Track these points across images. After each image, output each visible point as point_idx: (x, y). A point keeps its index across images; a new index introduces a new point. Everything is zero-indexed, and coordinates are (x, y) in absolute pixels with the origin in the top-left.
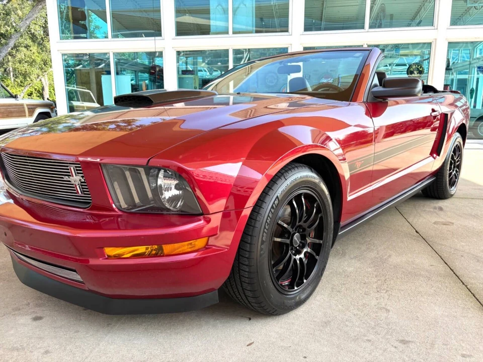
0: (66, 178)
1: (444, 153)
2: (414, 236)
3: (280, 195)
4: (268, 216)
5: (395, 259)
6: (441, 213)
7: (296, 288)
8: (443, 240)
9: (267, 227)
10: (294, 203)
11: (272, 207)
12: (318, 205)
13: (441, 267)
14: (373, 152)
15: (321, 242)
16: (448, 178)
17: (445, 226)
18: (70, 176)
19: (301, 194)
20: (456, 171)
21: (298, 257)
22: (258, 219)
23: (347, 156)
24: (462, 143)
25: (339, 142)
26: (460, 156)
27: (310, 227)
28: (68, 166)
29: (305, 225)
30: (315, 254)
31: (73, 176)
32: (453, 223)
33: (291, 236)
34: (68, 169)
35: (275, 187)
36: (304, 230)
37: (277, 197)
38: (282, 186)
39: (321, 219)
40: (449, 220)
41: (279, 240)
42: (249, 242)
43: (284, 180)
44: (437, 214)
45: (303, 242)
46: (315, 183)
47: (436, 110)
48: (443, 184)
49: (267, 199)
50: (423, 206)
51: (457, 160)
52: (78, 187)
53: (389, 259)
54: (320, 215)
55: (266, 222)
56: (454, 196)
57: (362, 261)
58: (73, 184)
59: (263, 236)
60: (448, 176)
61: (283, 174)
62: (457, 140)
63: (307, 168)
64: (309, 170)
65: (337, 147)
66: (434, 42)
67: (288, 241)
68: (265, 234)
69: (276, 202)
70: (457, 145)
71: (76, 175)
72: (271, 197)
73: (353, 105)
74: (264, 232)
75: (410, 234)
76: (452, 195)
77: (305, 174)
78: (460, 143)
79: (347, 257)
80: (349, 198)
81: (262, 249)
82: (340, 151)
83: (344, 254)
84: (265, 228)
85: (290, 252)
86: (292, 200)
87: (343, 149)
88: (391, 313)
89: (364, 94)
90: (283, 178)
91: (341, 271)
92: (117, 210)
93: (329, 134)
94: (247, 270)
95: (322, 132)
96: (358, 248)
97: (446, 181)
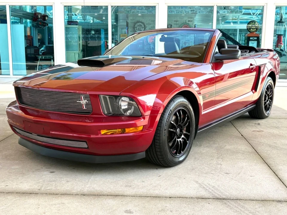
0: (78, 101)
1: (260, 89)
2: (240, 137)
3: (172, 109)
4: (167, 118)
5: (228, 147)
6: (258, 126)
7: (178, 155)
8: (255, 139)
9: (167, 123)
10: (177, 113)
11: (169, 114)
12: (188, 115)
13: (251, 149)
14: (215, 89)
15: (189, 134)
16: (263, 105)
17: (258, 132)
18: (81, 100)
19: (180, 109)
20: (270, 101)
21: (179, 140)
22: (163, 119)
23: (202, 92)
24: (273, 83)
25: (197, 84)
26: (272, 92)
27: (184, 126)
28: (80, 96)
29: (182, 125)
30: (186, 139)
31: (82, 100)
32: (263, 131)
33: (176, 129)
34: (80, 97)
35: (170, 105)
36: (182, 127)
37: (171, 110)
38: (173, 105)
39: (189, 122)
40: (262, 129)
41: (171, 130)
42: (159, 129)
43: (173, 102)
44: (256, 127)
45: (181, 133)
46: (186, 105)
47: (253, 64)
48: (260, 109)
49: (166, 111)
50: (249, 123)
51: (270, 94)
52: (84, 105)
53: (225, 147)
54: (188, 121)
55: (166, 121)
56: (269, 117)
57: (210, 148)
58: (81, 104)
59: (165, 127)
60: (263, 104)
61: (173, 100)
62: (269, 82)
63: (183, 97)
64: (183, 98)
65: (196, 87)
66: (266, 6)
67: (175, 131)
68: (166, 126)
69: (170, 112)
70: (269, 85)
71: (84, 100)
72: (168, 110)
73: (204, 65)
74: (165, 125)
75: (238, 136)
76: (267, 117)
77: (182, 100)
78: (271, 83)
79: (202, 146)
80: (203, 113)
81: (164, 133)
82: (198, 89)
83: (201, 146)
84: (166, 123)
85: (175, 137)
86: (176, 112)
87: (199, 88)
88: (223, 165)
89: (210, 57)
90: (173, 101)
91: (199, 152)
92: (104, 115)
93: (192, 80)
94: (158, 142)
95: (188, 79)
96: (208, 143)
97: (262, 107)
